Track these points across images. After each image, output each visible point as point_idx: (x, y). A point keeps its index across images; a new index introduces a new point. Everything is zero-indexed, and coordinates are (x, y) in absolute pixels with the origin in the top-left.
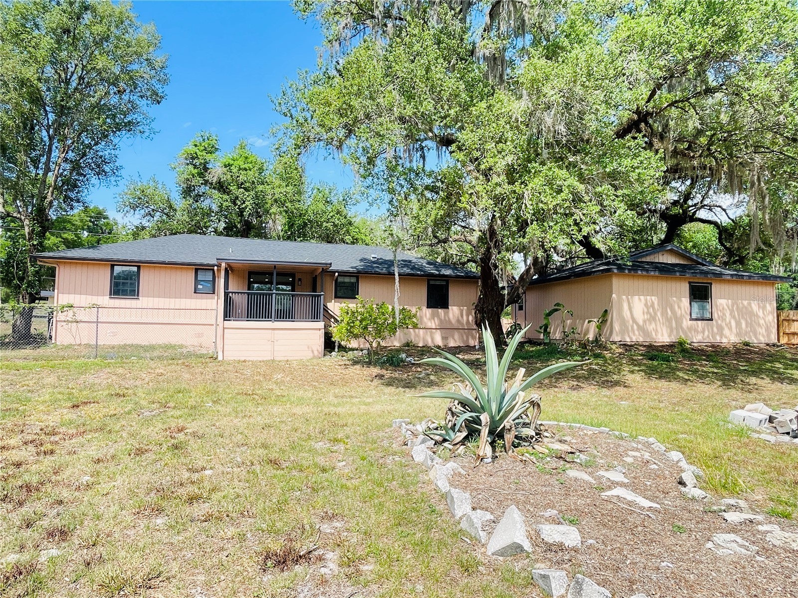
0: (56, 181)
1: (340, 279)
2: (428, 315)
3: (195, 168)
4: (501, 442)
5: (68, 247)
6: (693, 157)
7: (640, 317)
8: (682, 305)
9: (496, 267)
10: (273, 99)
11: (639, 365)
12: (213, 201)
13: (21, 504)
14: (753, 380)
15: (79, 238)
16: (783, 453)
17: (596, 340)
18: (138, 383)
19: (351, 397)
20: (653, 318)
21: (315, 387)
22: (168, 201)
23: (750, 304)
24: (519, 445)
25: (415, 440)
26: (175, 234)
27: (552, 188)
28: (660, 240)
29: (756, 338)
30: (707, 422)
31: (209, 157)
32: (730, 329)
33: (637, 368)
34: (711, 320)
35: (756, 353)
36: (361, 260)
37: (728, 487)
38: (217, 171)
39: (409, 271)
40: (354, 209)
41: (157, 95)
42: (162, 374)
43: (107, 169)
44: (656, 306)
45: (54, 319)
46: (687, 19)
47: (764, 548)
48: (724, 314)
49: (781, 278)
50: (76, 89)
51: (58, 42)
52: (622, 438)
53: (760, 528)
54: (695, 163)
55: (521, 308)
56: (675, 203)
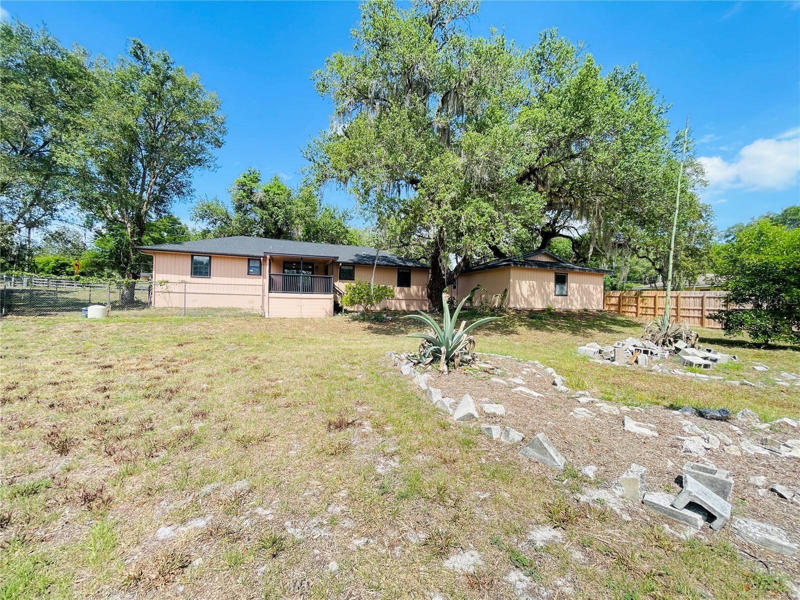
0: (149, 198)
1: (343, 267)
2: (398, 290)
3: (244, 192)
4: (453, 363)
5: (156, 244)
6: (561, 197)
7: (526, 293)
8: (550, 286)
9: (441, 261)
10: (302, 149)
11: (525, 322)
12: (256, 215)
13: (170, 399)
14: (590, 331)
15: (163, 237)
16: (607, 369)
17: (500, 307)
18: (218, 331)
19: (355, 340)
20: (533, 294)
21: (331, 334)
22: (226, 213)
23: (588, 287)
24: (462, 365)
25: (401, 362)
26: (231, 236)
27: (478, 213)
28: (538, 247)
29: (591, 307)
30: (565, 353)
31: (254, 185)
32: (577, 301)
33: (523, 323)
34: (567, 295)
35: (591, 315)
36: (356, 256)
37: (579, 386)
38: (259, 195)
39: (386, 263)
40: (349, 222)
41: (219, 141)
42: (233, 326)
43: (184, 191)
44: (535, 287)
45: (153, 291)
46: (562, 112)
47: (599, 414)
48: (574, 293)
49: (607, 271)
50: (162, 134)
51: (149, 100)
52: (519, 362)
53: (597, 405)
54: (562, 200)
55: (454, 287)
56: (548, 225)
